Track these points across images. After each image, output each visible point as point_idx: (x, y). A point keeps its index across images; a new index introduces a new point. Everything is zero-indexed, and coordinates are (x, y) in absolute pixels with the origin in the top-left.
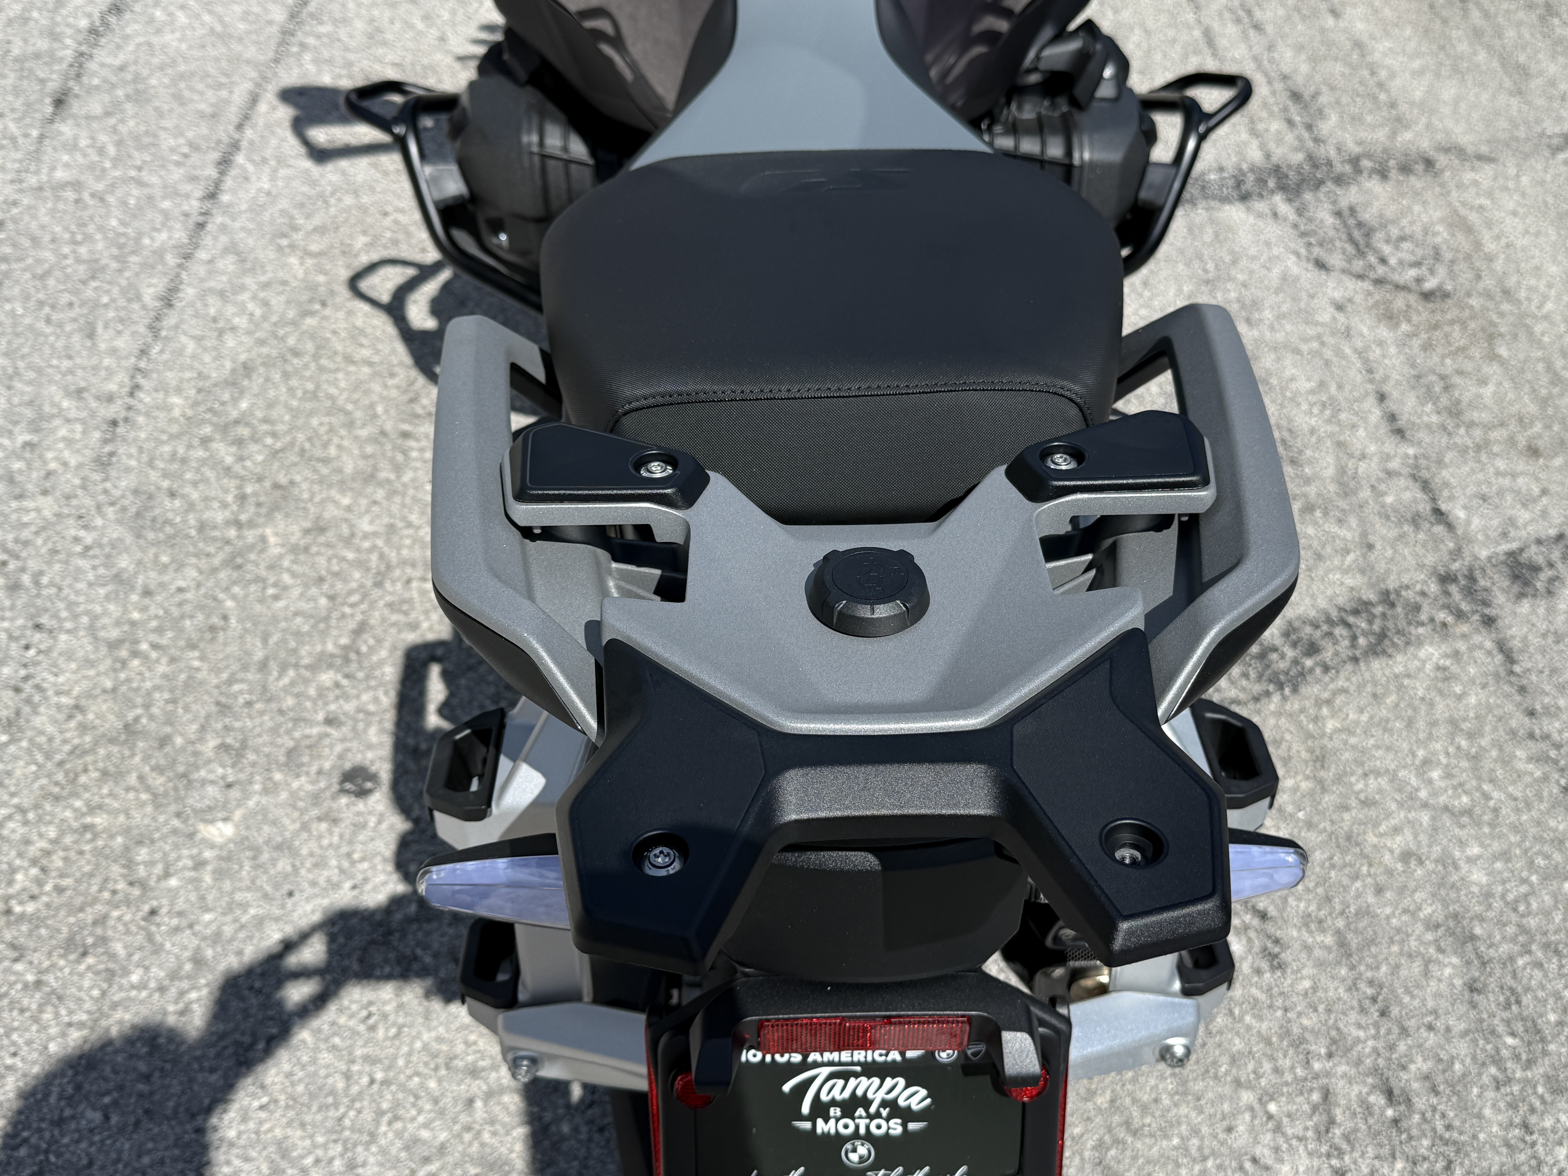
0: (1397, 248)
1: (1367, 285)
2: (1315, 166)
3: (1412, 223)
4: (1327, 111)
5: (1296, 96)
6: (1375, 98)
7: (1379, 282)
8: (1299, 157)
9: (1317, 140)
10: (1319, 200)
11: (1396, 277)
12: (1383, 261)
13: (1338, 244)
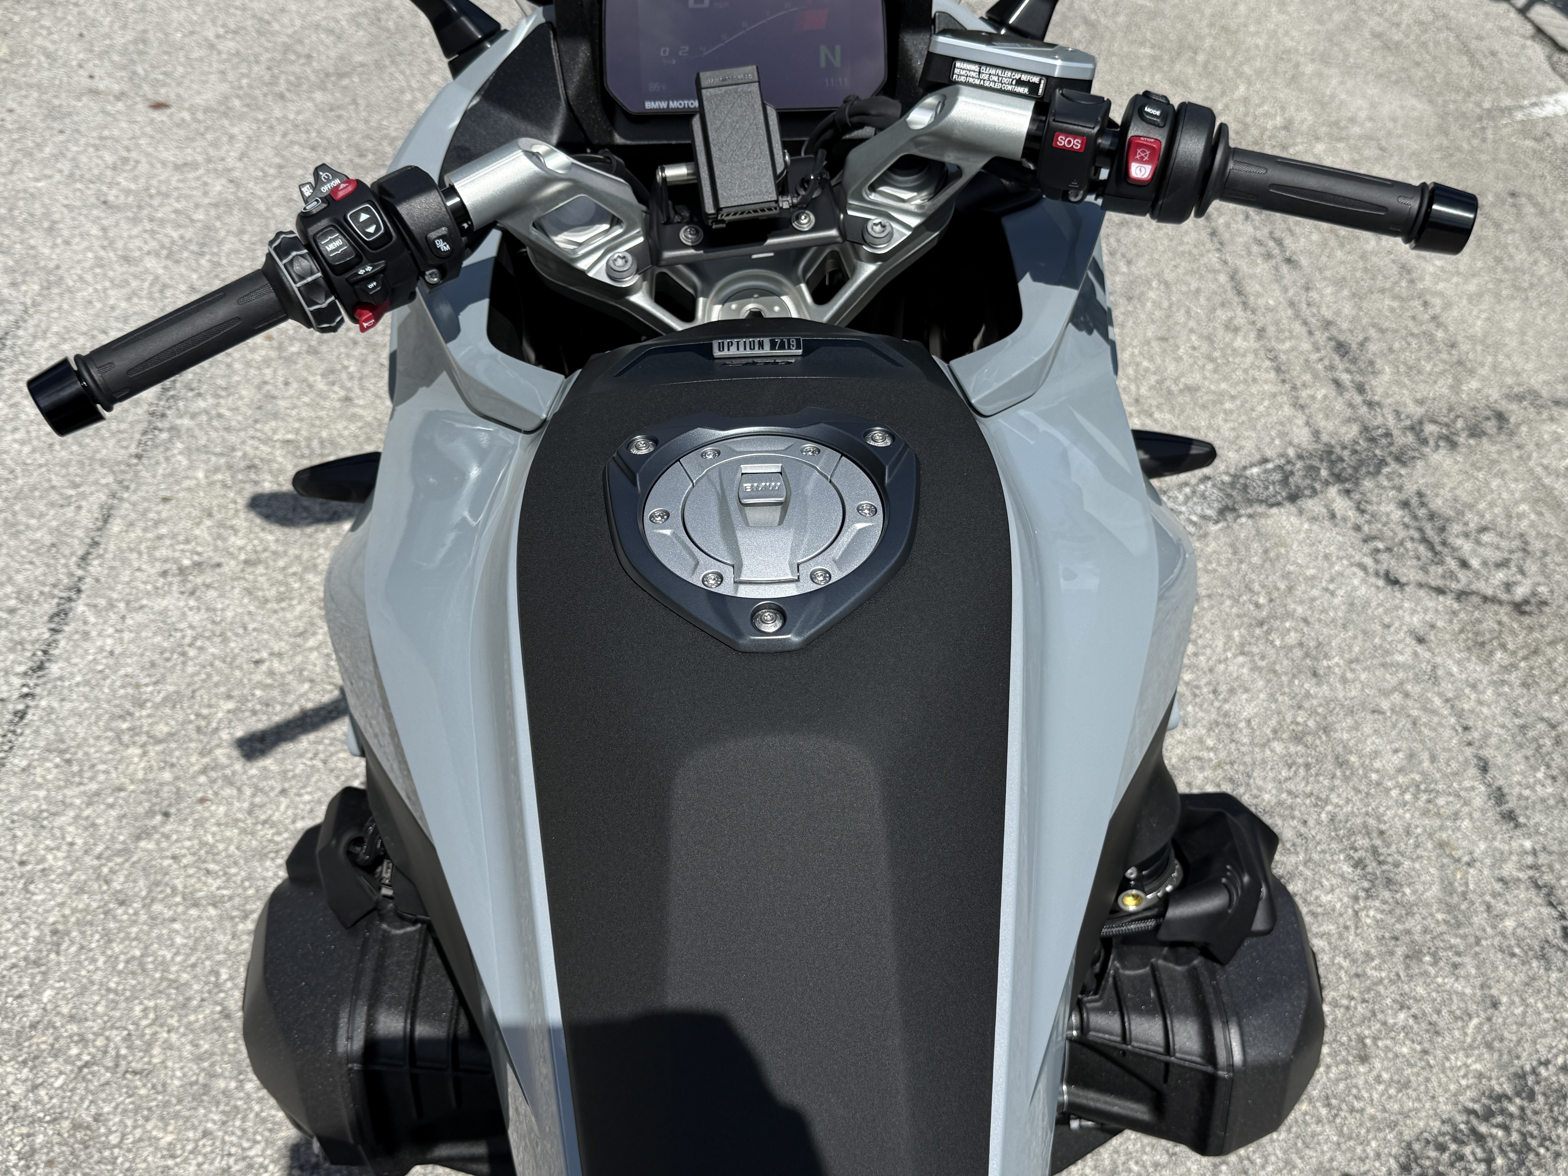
0: (1478, 542)
1: (1449, 601)
2: (1372, 440)
3: (1492, 505)
4: (1379, 363)
5: (1341, 348)
6: (1432, 340)
7: (1461, 595)
8: (1352, 432)
9: (1370, 404)
10: (1379, 486)
11: (1481, 586)
12: (1464, 564)
13: (1409, 545)
